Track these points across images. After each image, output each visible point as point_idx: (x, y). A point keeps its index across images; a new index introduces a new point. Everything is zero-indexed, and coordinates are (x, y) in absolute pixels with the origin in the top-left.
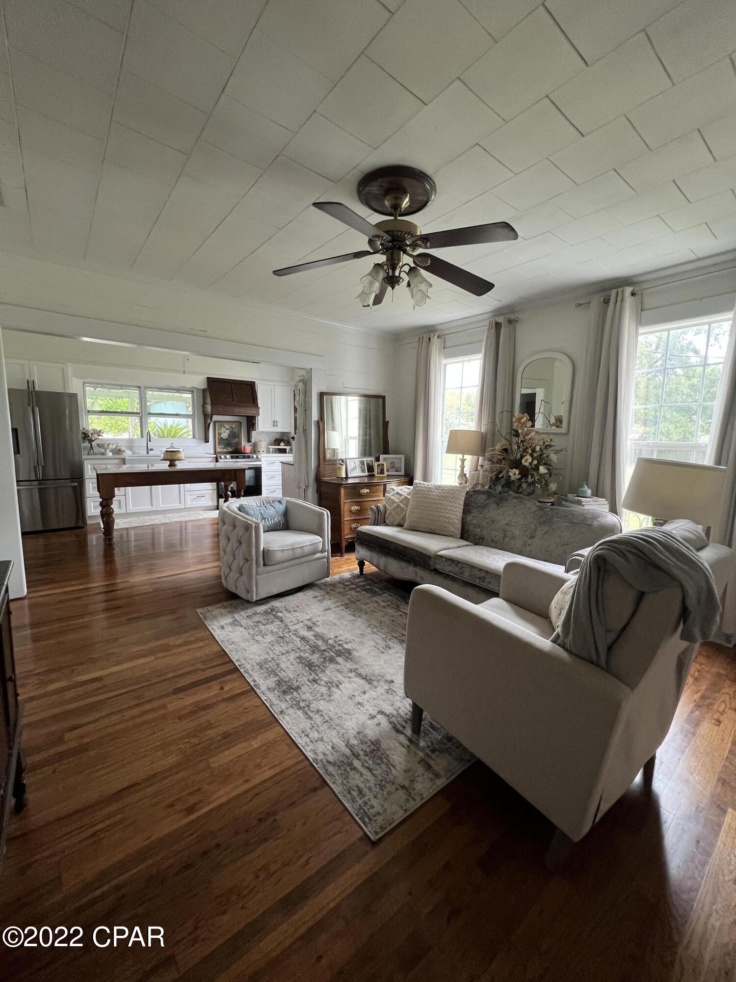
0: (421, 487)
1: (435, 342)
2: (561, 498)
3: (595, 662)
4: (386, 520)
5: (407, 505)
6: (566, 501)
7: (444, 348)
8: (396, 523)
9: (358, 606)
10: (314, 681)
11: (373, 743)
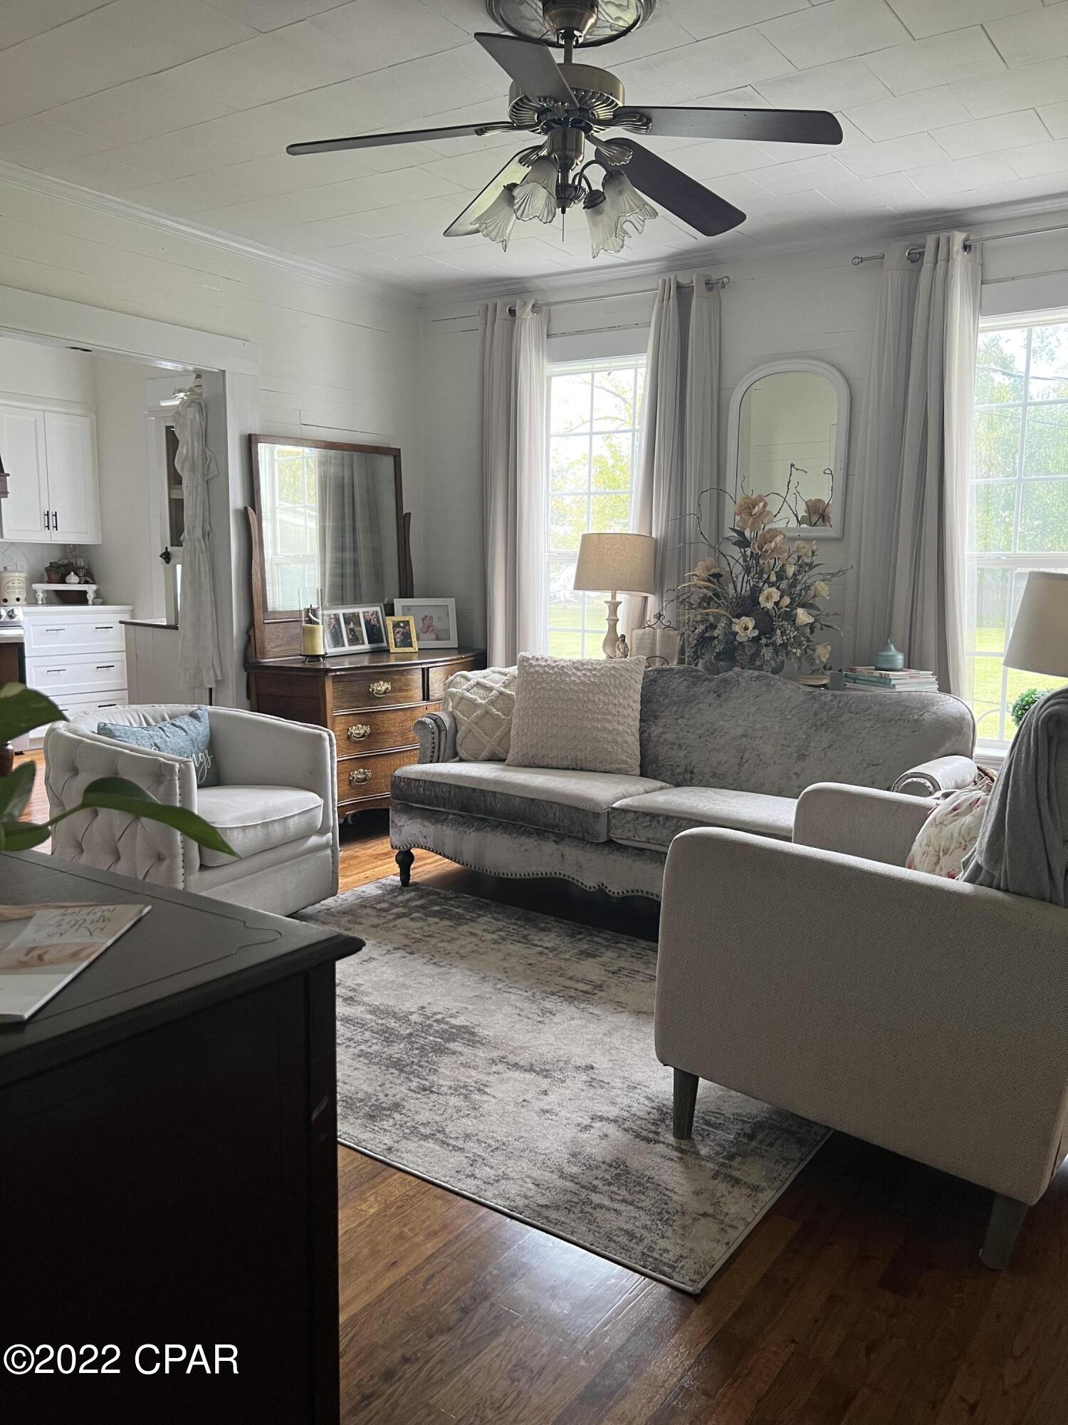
0: (539, 665)
1: (528, 323)
2: (841, 674)
3: (1047, 896)
4: (459, 749)
5: (507, 711)
6: (855, 680)
7: (548, 336)
8: (485, 754)
9: (434, 946)
10: (425, 1090)
11: (611, 1166)
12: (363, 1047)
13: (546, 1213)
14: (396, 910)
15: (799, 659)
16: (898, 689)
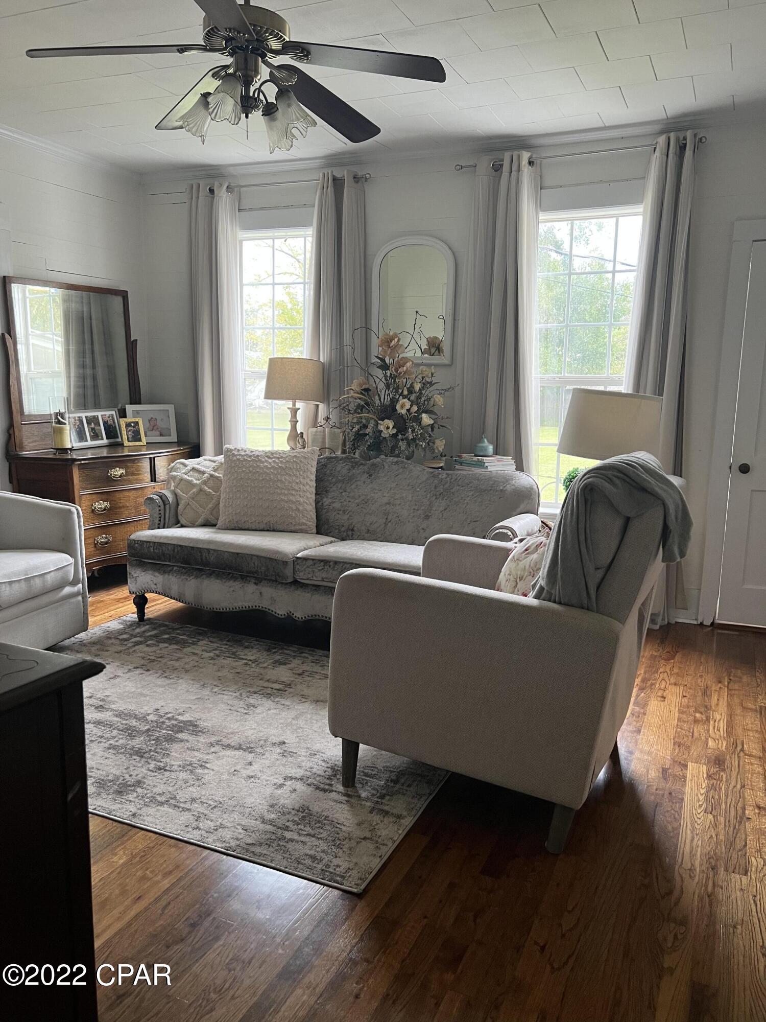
0: (240, 455)
1: (224, 200)
2: (452, 460)
3: (585, 606)
4: (180, 518)
5: (217, 489)
6: (461, 463)
7: (239, 210)
8: (200, 521)
9: (165, 664)
10: (160, 769)
11: (298, 811)
12: (112, 742)
13: (252, 849)
14: (134, 640)
15: (424, 449)
16: (490, 469)
